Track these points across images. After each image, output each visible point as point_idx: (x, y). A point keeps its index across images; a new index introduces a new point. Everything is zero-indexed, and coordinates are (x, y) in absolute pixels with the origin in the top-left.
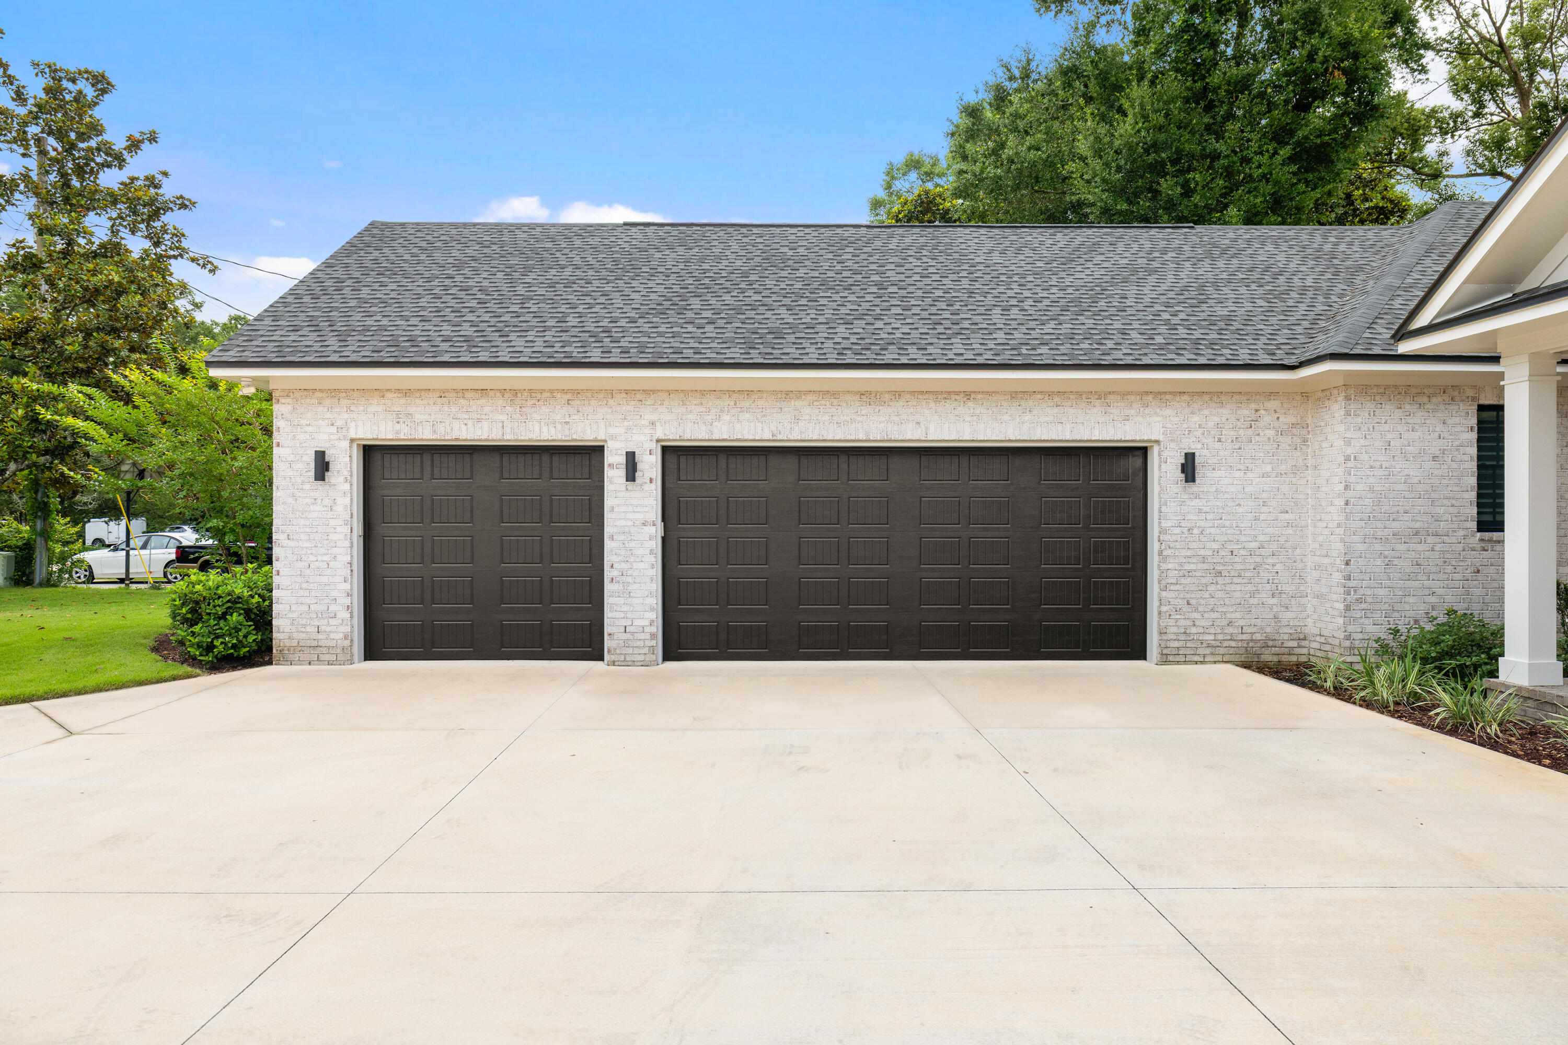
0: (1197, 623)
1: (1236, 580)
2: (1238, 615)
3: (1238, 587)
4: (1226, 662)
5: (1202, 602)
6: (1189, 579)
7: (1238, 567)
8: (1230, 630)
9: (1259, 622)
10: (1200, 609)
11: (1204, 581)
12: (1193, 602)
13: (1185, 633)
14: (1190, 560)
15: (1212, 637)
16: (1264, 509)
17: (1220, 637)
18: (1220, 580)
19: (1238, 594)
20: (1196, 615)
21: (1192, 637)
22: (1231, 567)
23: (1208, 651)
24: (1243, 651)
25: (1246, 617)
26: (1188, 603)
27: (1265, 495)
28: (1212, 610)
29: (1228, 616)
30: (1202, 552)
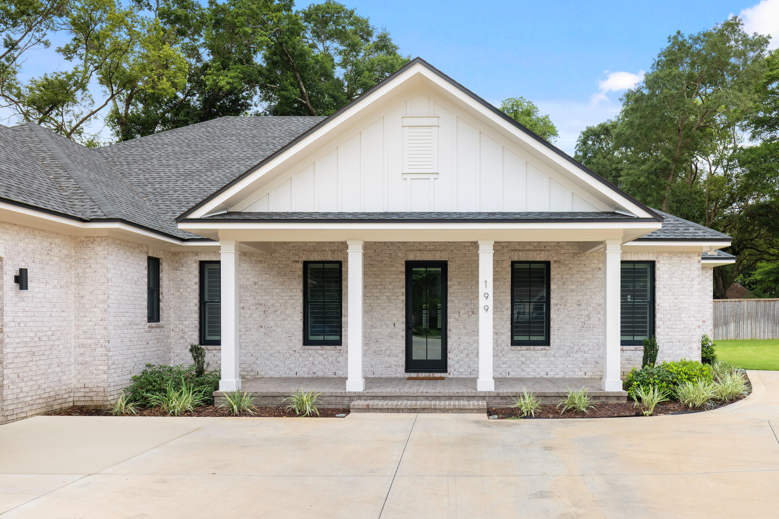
0: (23, 390)
1: (42, 357)
2: (42, 381)
3: (43, 362)
4: (37, 414)
5: (26, 374)
6: (19, 359)
7: (43, 348)
8: (39, 392)
9: (52, 384)
10: (25, 380)
11: (26, 360)
12: (21, 375)
13: (16, 398)
14: (19, 345)
15: (30, 399)
16: (54, 310)
17: (34, 398)
18: (35, 358)
19: (42, 367)
20: (22, 384)
21: (20, 400)
22: (39, 349)
23: (28, 408)
24: (45, 404)
25: (47, 381)
26: (19, 377)
27: (54, 300)
28: (31, 380)
29: (39, 382)
30: (25, 340)
